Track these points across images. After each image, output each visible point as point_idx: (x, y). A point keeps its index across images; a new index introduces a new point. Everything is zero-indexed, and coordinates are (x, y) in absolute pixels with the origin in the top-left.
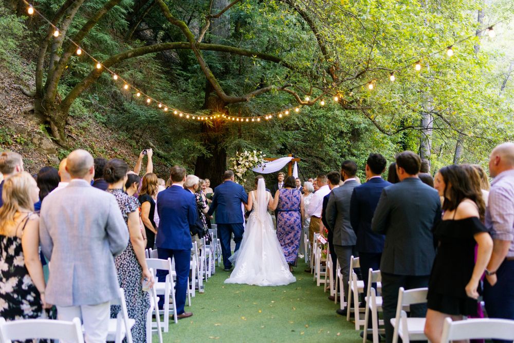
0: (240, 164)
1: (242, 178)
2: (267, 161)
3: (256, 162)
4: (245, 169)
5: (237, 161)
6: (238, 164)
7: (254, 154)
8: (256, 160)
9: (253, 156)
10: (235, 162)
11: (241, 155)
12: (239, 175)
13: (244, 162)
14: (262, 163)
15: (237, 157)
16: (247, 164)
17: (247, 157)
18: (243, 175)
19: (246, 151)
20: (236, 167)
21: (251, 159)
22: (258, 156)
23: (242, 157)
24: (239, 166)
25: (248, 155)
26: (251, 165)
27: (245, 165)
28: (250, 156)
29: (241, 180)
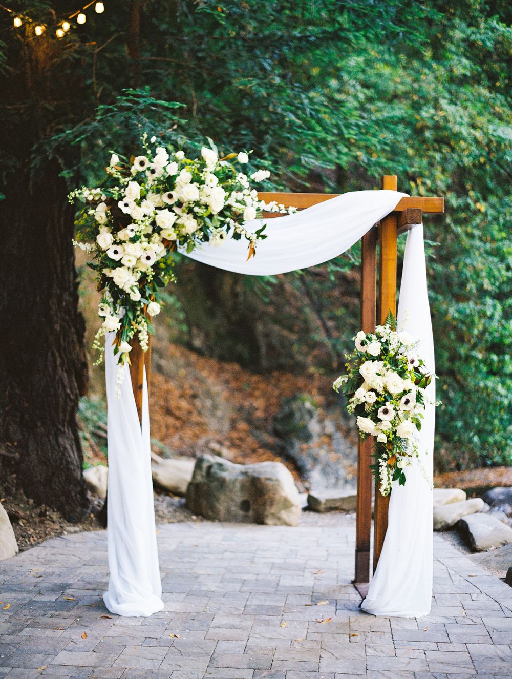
0: (127, 220)
1: (136, 296)
2: (272, 206)
3: (216, 208)
4: (157, 250)
5: (112, 203)
6: (119, 221)
7: (203, 166)
8: (216, 198)
9: (197, 180)
10: (101, 213)
11: (136, 168)
12: (125, 279)
13: (148, 207)
14: (250, 213)
15: (115, 182)
16: (166, 219)
17: (168, 184)
18: (143, 280)
19: (161, 151)
20: (105, 239)
21: (186, 191)
22: (224, 178)
23: (140, 179)
24: (125, 233)
25: (173, 169)
26: (190, 225)
27: (157, 229)
28: (185, 176)
29: (131, 306)
